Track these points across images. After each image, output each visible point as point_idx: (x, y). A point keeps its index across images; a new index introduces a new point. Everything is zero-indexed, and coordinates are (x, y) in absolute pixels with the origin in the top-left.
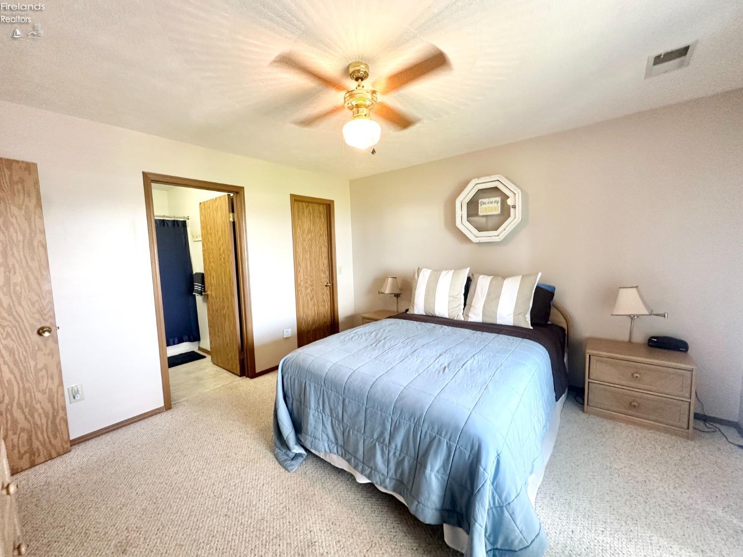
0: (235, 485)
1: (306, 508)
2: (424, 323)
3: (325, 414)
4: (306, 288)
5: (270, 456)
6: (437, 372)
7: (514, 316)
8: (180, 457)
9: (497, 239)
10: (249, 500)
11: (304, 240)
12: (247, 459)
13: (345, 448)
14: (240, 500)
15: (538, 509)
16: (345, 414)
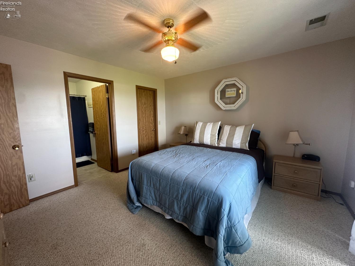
0: (108, 220)
1: (142, 230)
2: (198, 147)
3: (151, 187)
4: (143, 131)
5: (125, 207)
6: (204, 168)
7: (241, 144)
8: (82, 207)
9: (234, 108)
10: (115, 226)
11: (142, 108)
12: (114, 208)
13: (160, 202)
14: (110, 226)
15: (248, 230)
16: (160, 187)
